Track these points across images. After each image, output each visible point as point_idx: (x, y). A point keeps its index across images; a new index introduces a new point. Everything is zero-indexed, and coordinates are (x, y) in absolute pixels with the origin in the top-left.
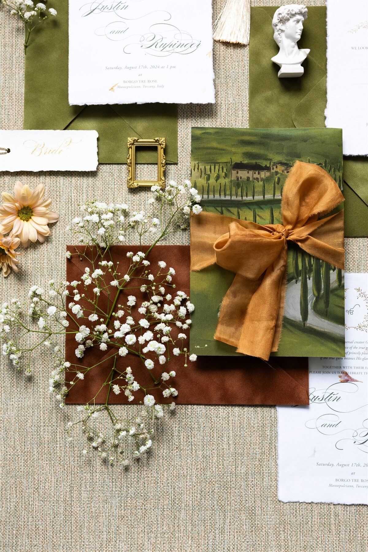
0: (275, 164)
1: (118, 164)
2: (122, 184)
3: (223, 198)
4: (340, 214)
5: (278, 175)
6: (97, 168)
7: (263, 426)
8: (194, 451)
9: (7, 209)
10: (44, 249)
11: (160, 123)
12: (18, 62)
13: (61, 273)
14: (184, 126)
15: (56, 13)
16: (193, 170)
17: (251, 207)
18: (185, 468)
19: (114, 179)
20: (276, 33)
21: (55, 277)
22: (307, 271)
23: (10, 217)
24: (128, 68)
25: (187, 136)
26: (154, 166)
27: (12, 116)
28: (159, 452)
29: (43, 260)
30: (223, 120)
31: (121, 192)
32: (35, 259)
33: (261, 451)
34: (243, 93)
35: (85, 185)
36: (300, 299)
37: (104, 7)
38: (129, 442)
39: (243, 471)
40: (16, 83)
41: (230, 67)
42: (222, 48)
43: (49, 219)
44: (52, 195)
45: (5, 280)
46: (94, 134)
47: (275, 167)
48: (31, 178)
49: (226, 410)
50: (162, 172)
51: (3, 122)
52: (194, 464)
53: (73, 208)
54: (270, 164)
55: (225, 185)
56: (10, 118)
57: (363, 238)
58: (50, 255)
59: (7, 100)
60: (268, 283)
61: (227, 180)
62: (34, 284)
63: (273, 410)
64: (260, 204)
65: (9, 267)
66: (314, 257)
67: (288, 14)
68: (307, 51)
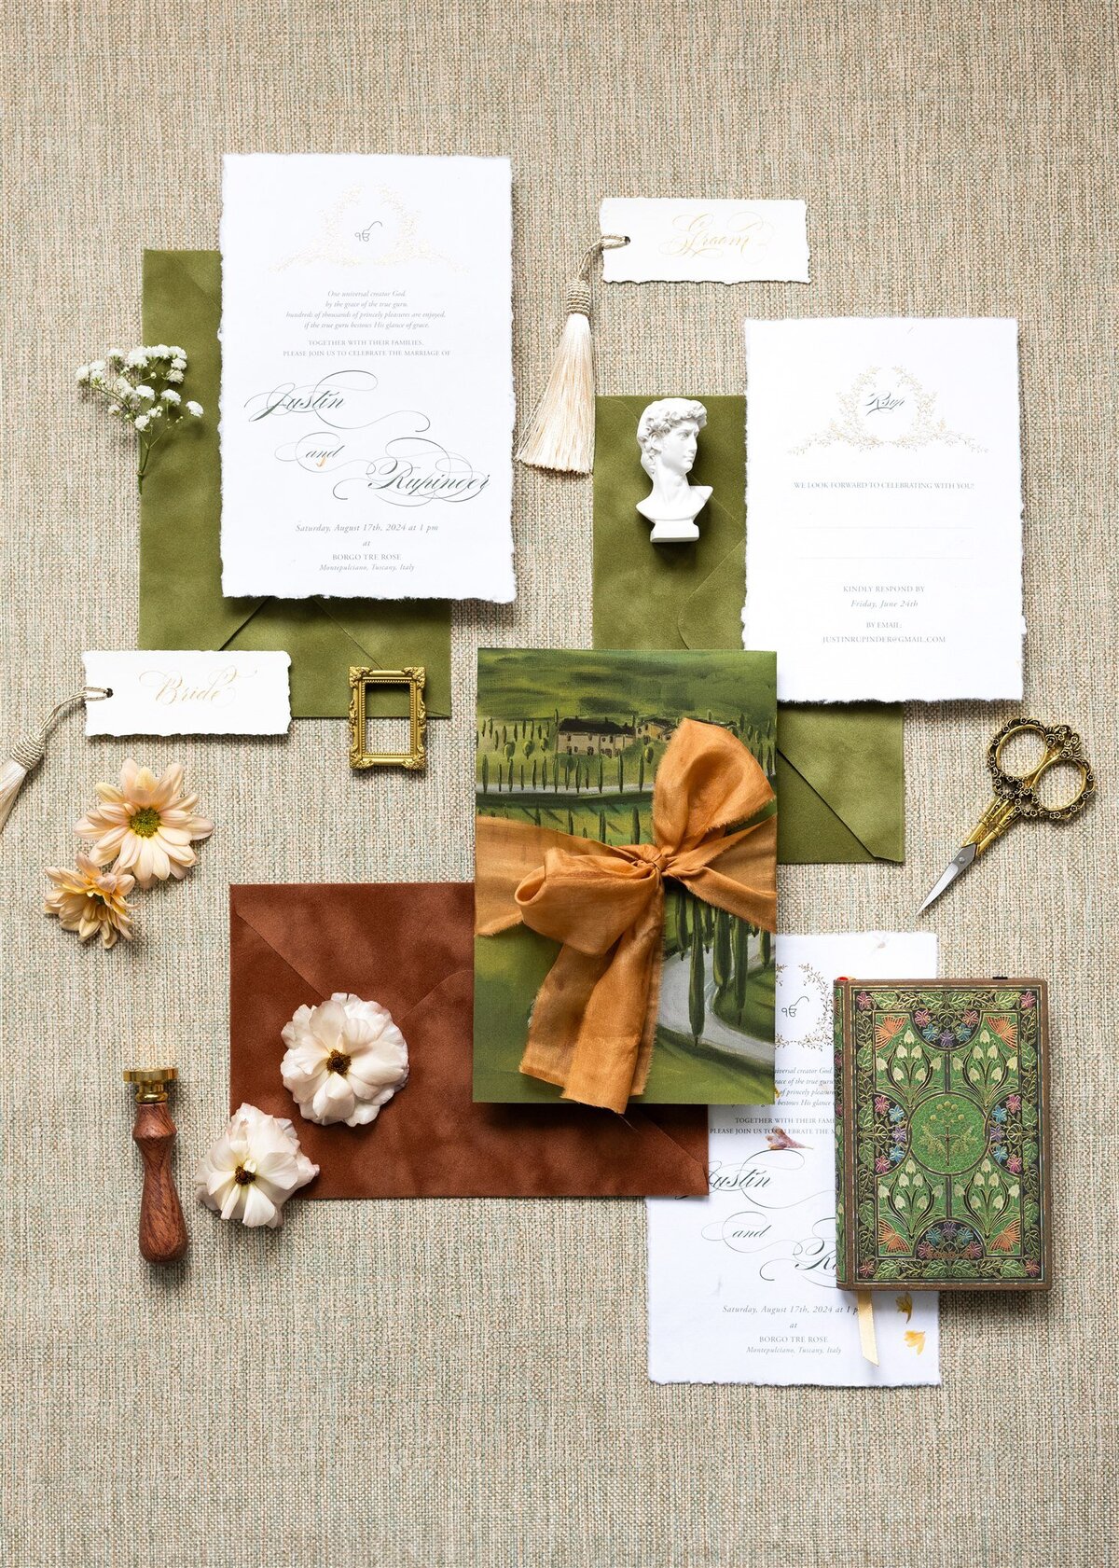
0: (643, 722)
1: (332, 718)
2: (340, 760)
3: (540, 789)
4: (769, 823)
5: (650, 745)
6: (290, 729)
7: (621, 1236)
8: (486, 1288)
9: (107, 817)
10: (184, 891)
11: (416, 635)
12: (126, 508)
13: (220, 939)
14: (463, 641)
15: (201, 411)
16: (480, 735)
17: (595, 807)
18: (468, 1321)
19: (323, 749)
20: (645, 457)
21: (208, 946)
22: (703, 935)
23: (112, 833)
24: (342, 529)
26: (402, 721)
27: (115, 620)
28: (418, 1291)
29: (183, 914)
31: (339, 776)
32: (167, 912)
33: (616, 1285)
34: (582, 573)
35: (265, 762)
36: (688, 992)
38: (359, 1272)
39: (580, 1326)
40: (123, 552)
41: (555, 519)
42: (539, 480)
43: (193, 831)
44: (200, 784)
45: (107, 953)
46: (283, 659)
47: (643, 728)
48: (156, 749)
49: (548, 1208)
50: (419, 735)
51: (97, 634)
52: (485, 1313)
53: (241, 809)
54: (634, 722)
55: (545, 764)
56: (112, 624)
57: (816, 865)
58: (197, 903)
59: (106, 588)
60: (624, 961)
61: (549, 754)
62: (165, 960)
63: (639, 1206)
64: (613, 802)
65: (114, 930)
66: (716, 909)
67: (667, 420)
68: (705, 492)
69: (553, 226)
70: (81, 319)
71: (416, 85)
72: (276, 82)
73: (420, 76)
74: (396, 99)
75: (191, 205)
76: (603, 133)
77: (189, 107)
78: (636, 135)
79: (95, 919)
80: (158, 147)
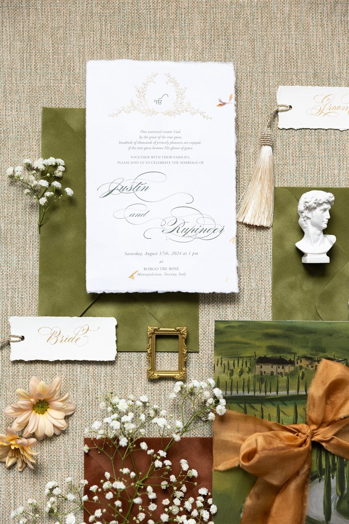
0: (300, 358)
1: (137, 352)
2: (142, 373)
3: (246, 394)
5: (303, 370)
6: (116, 358)
10: (60, 441)
12: (32, 241)
13: (79, 466)
14: (206, 312)
15: (72, 192)
17: (275, 403)
19: (133, 367)
20: (301, 220)
21: (72, 470)
22: (330, 470)
23: (25, 414)
24: (149, 254)
25: (209, 323)
26: (174, 354)
27: (25, 300)
29: (60, 453)
30: (246, 306)
31: (141, 381)
32: (51, 452)
34: (266, 278)
35: (103, 374)
36: (323, 498)
37: (124, 188)
40: (30, 264)
41: (253, 250)
42: (245, 229)
43: (65, 411)
44: (69, 384)
45: (20, 473)
46: (113, 322)
47: (299, 361)
48: (47, 366)
50: (183, 361)
51: (16, 306)
53: (90, 398)
54: (294, 358)
55: (249, 380)
56: (24, 301)
58: (67, 447)
59: (21, 283)
60: (293, 486)
61: (251, 375)
62: (50, 477)
64: (284, 400)
65: (23, 462)
66: (337, 457)
67: (315, 203)
68: (332, 239)
69: (253, 99)
70: (9, 142)
71: (183, 25)
72: (111, 22)
73: (185, 20)
74: (173, 32)
75: (67, 84)
76: (278, 51)
77: (66, 34)
78: (295, 53)
79: (15, 457)
80: (50, 54)
